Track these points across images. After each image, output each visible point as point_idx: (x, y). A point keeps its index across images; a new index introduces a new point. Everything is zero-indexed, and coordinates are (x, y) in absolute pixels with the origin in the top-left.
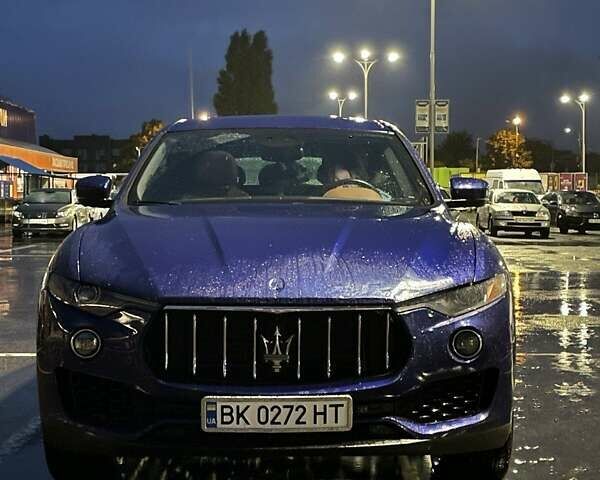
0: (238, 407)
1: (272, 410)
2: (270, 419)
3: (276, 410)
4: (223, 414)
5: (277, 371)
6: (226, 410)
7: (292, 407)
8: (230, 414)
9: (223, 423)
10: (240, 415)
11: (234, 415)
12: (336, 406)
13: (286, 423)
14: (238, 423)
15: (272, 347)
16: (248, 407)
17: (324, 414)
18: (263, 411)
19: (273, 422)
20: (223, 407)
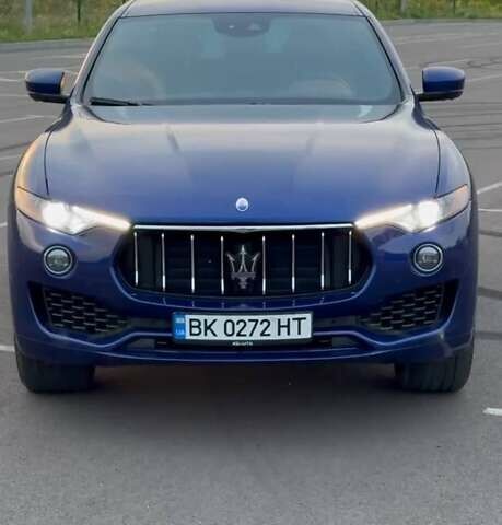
0: (206, 321)
1: (238, 323)
2: (236, 332)
3: (242, 324)
4: (191, 327)
5: (244, 287)
6: (195, 323)
7: (257, 321)
8: (198, 327)
9: (191, 334)
10: (208, 328)
11: (202, 327)
12: (299, 320)
13: (251, 335)
14: (206, 334)
15: (237, 264)
16: (215, 321)
17: (288, 326)
18: (229, 325)
19: (239, 335)
20: (191, 320)
